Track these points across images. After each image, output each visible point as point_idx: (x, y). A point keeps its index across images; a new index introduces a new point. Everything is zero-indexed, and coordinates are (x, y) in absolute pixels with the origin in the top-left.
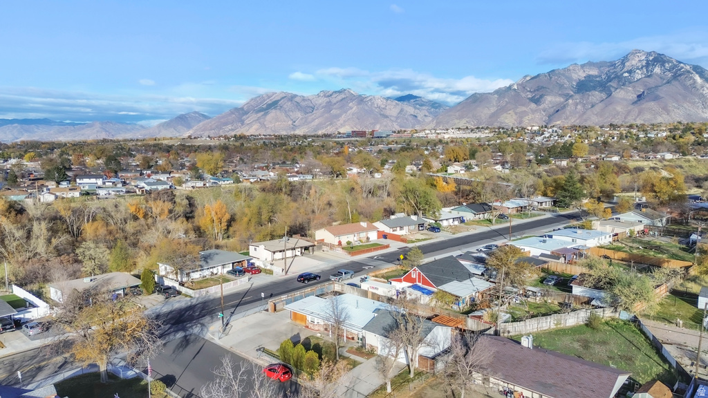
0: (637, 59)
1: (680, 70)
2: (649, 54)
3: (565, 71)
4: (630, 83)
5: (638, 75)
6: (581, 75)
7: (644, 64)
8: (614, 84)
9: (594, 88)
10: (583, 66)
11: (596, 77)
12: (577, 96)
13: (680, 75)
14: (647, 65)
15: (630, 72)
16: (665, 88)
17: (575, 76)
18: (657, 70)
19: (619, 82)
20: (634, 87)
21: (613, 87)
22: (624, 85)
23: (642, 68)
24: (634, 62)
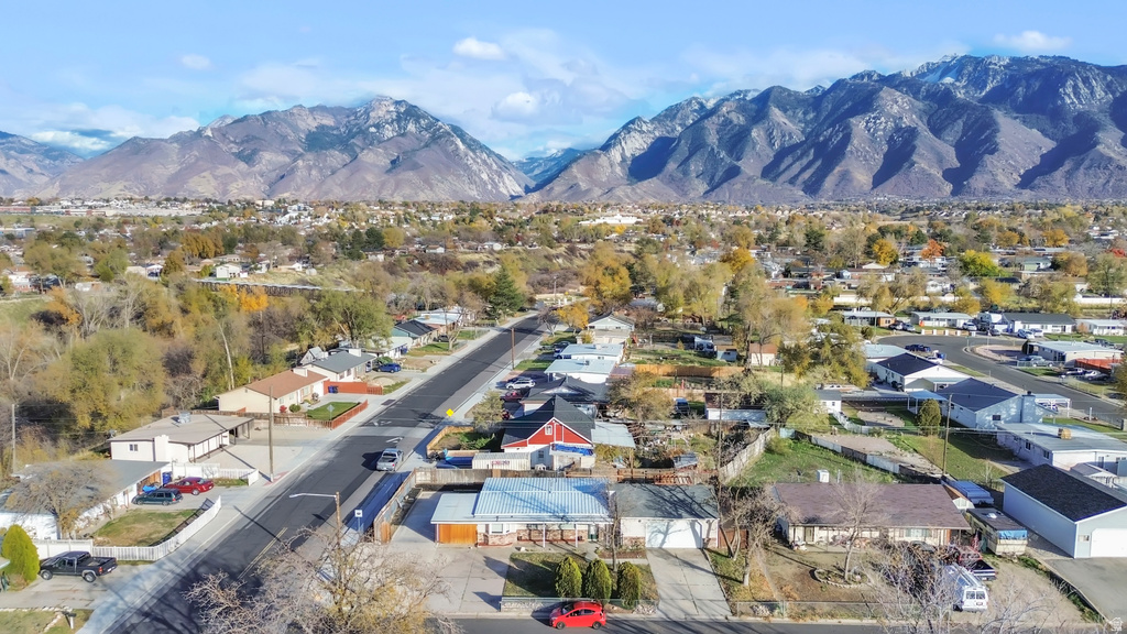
0: (384, 109)
1: (439, 130)
2: (398, 103)
3: (286, 115)
4: (380, 142)
5: (389, 132)
6: (311, 124)
7: (394, 117)
8: (357, 141)
9: (332, 145)
10: (312, 110)
11: (333, 128)
12: (310, 156)
13: (440, 137)
14: (399, 119)
15: (377, 126)
16: (424, 153)
17: (302, 125)
18: (411, 127)
19: (365, 139)
20: (385, 149)
21: (358, 146)
22: (371, 144)
23: (392, 122)
24: (380, 113)
